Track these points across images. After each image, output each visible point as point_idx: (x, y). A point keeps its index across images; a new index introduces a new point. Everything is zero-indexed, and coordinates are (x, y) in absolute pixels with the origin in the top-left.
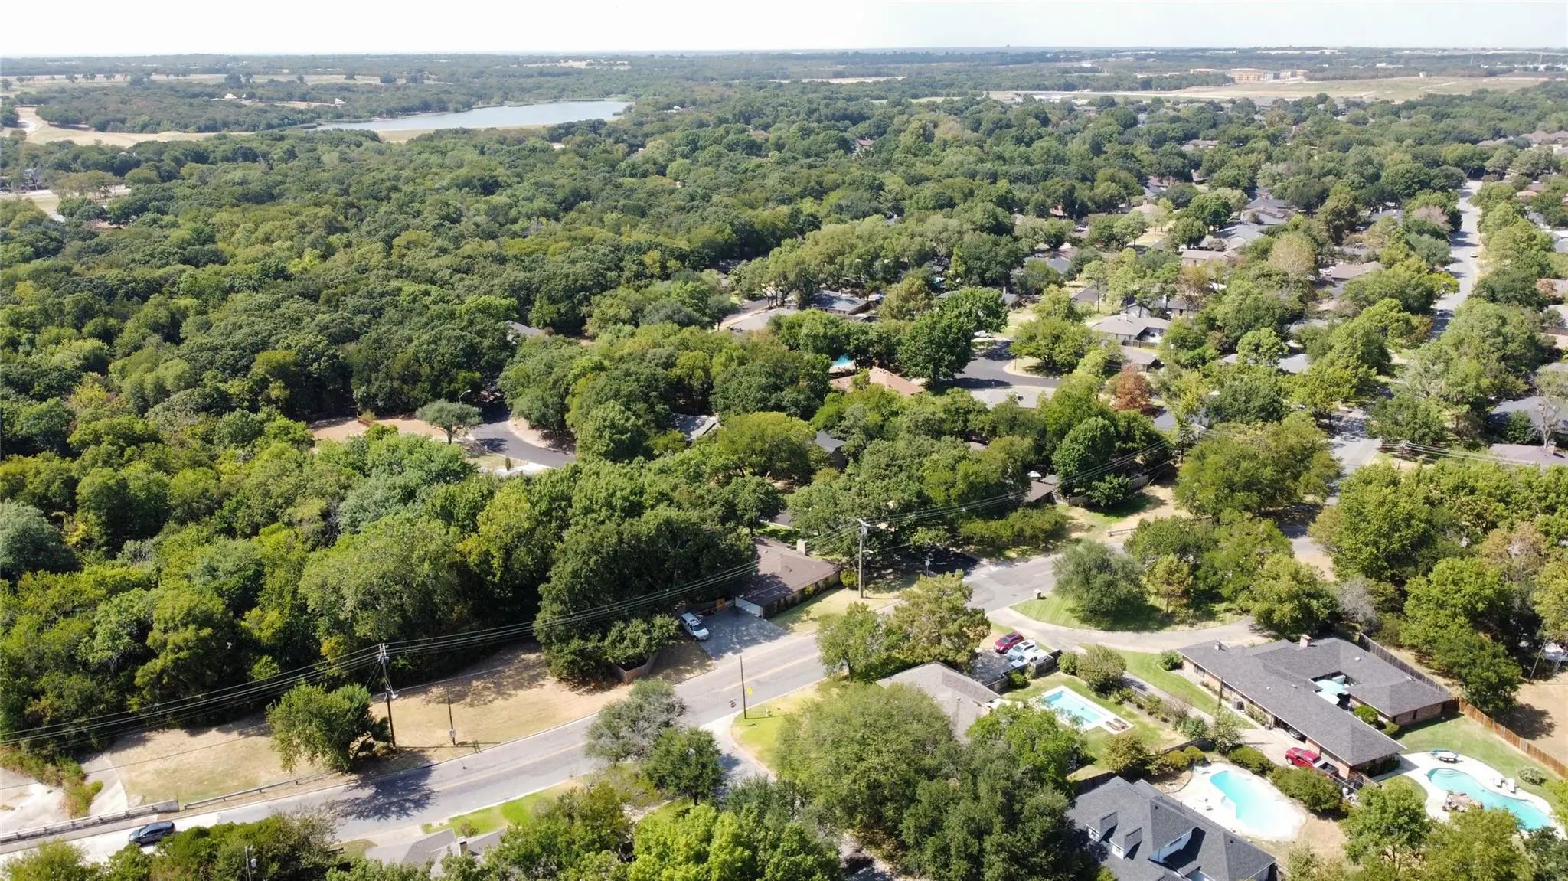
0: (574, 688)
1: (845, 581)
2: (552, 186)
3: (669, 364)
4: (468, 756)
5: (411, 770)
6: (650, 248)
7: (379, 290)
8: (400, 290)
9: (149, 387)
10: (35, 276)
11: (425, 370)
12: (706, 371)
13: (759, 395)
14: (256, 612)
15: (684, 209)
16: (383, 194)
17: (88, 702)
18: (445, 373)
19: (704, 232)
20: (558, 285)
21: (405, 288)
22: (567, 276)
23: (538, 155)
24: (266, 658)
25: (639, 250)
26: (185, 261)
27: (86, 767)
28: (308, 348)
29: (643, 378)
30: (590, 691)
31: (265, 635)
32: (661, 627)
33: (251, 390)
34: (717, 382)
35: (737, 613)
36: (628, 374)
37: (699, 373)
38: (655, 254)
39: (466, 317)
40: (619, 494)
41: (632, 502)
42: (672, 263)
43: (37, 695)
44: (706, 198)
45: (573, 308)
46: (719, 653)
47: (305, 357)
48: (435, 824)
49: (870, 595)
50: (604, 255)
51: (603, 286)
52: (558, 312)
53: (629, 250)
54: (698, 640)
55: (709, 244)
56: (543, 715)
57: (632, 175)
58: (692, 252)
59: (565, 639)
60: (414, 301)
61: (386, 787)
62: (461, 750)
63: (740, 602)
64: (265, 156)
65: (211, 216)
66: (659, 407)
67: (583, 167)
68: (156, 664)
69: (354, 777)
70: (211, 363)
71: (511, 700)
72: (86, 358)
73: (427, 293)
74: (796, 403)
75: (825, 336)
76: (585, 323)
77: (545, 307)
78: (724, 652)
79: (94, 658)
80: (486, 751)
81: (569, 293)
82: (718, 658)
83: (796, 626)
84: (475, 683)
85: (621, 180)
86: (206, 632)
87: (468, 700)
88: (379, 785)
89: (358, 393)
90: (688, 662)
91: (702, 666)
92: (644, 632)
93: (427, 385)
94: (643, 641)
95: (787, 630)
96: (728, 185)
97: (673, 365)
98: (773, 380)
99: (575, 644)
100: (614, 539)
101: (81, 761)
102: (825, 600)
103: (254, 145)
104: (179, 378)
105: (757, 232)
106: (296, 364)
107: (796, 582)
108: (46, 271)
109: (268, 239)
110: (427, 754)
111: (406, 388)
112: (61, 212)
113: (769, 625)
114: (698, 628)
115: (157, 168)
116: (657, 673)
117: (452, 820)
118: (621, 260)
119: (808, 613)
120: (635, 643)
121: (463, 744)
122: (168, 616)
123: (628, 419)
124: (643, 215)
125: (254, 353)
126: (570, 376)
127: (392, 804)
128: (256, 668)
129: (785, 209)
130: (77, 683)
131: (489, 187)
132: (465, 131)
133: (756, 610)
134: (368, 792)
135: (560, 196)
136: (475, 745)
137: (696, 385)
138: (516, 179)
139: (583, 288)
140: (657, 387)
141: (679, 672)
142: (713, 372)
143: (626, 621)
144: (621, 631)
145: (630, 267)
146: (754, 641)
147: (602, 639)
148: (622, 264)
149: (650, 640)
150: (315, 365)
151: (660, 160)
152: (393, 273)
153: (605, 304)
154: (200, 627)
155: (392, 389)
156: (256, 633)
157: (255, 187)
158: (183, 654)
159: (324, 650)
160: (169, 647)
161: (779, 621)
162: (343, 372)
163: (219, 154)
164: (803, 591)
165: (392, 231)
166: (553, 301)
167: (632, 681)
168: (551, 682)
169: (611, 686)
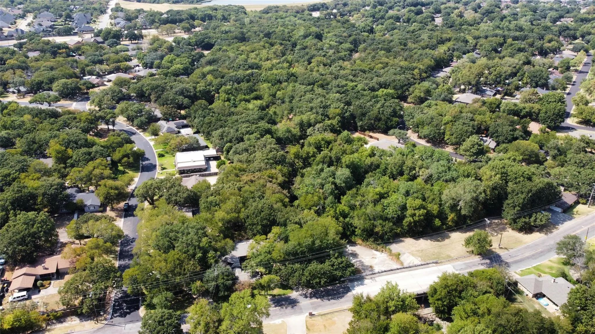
1: (580, 202)
2: (342, 36)
3: (472, 120)
4: (506, 252)
5: (494, 255)
6: (414, 68)
7: (340, 84)
8: (347, 84)
11: (383, 117)
12: (485, 122)
14: (430, 205)
18: (389, 118)
21: (349, 84)
24: (437, 219)
25: (410, 69)
27: (389, 247)
28: (343, 108)
31: (434, 212)
32: (545, 215)
34: (492, 127)
35: (551, 210)
38: (417, 71)
42: (424, 75)
43: (376, 226)
45: (403, 93)
47: (343, 111)
48: (518, 272)
50: (399, 71)
52: (398, 93)
53: (406, 69)
56: (518, 240)
59: (519, 218)
60: (353, 89)
61: (491, 260)
62: (503, 250)
63: (552, 207)
68: (410, 220)
69: (479, 256)
71: (503, 235)
73: (356, 86)
74: (521, 136)
76: (408, 98)
78: (558, 223)
79: (389, 217)
80: (510, 251)
82: (558, 225)
88: (489, 259)
89: (359, 124)
90: (551, 227)
91: (555, 228)
95: (573, 217)
97: (475, 120)
101: (387, 246)
106: (341, 114)
107: (569, 202)
111: (377, 123)
112: (174, 42)
113: (566, 215)
117: (521, 271)
118: (404, 72)
119: (576, 212)
121: (502, 248)
122: (414, 206)
126: (442, 123)
127: (499, 265)
129: (442, 51)
130: (389, 224)
131: (319, 36)
133: (559, 210)
136: (506, 249)
140: (475, 128)
142: (488, 123)
144: (536, 216)
146: (564, 221)
147: (529, 218)
148: (405, 74)
150: (346, 114)
153: (416, 92)
155: (372, 123)
158: (422, 217)
159: (450, 218)
161: (568, 214)
162: (354, 117)
164: (572, 205)
167: (537, 231)
168: (510, 230)
169: (531, 233)
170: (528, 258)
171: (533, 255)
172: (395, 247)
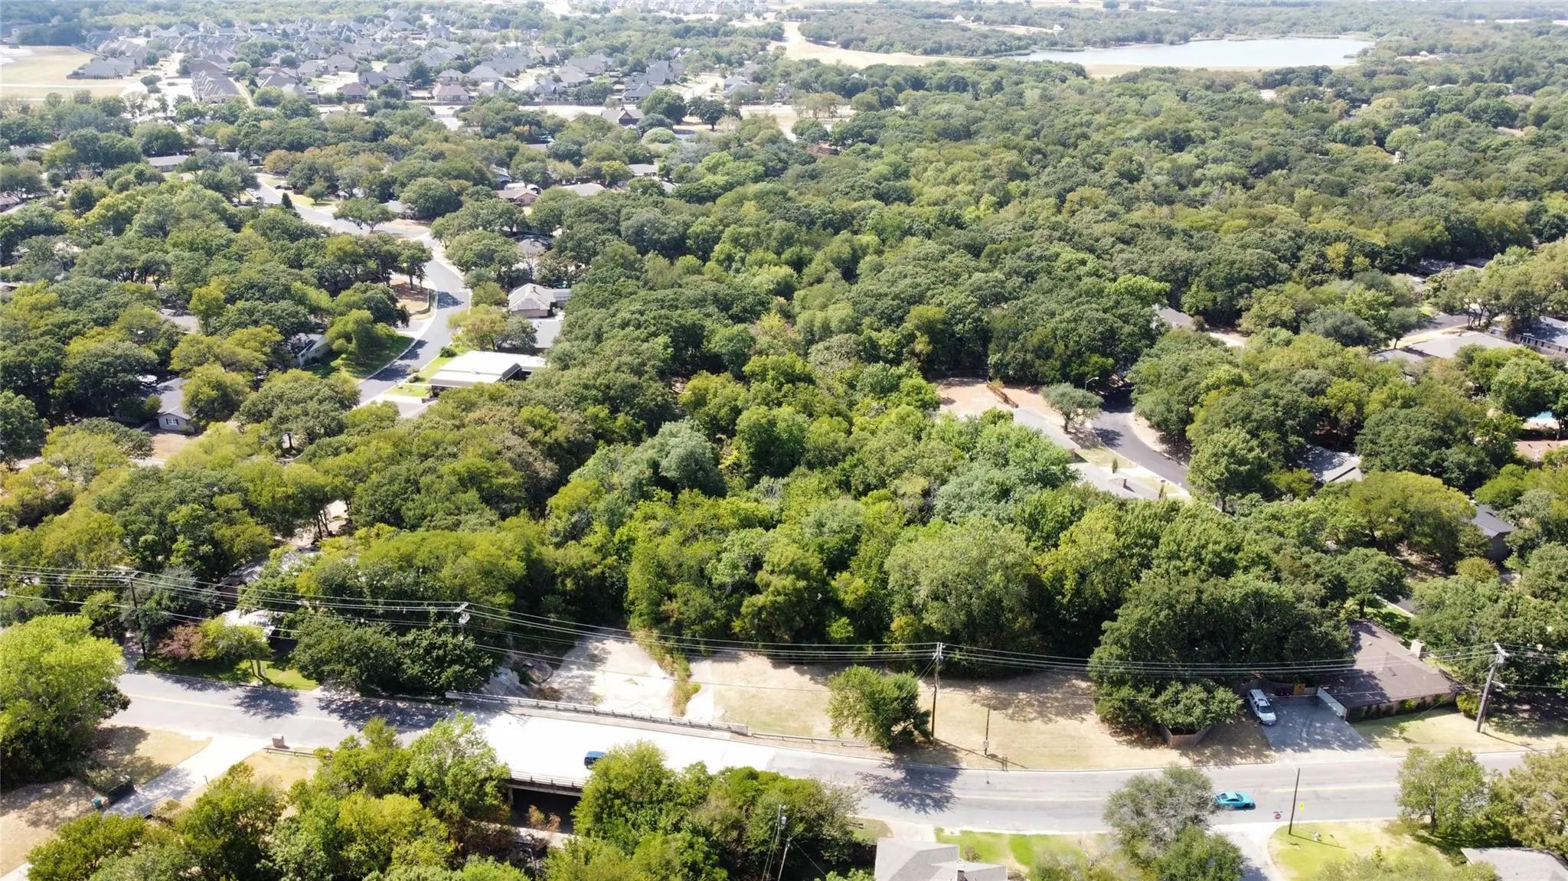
0: (1115, 734)
1: (1459, 705)
2: (1249, 147)
3: (1316, 391)
4: (994, 771)
5: (940, 767)
6: (1337, 239)
7: (1038, 253)
8: (1058, 255)
9: (817, 324)
10: (759, 197)
11: (1060, 348)
12: (1360, 406)
13: (1416, 449)
14: (846, 575)
15: (1393, 191)
16: (1072, 140)
17: (706, 615)
18: (1078, 354)
19: (1409, 227)
20: (1221, 272)
21: (1063, 255)
22: (1233, 263)
23: (1243, 107)
24: (845, 620)
25: (1324, 240)
26: (879, 196)
27: (693, 666)
28: (956, 307)
29: (1282, 403)
30: (1130, 743)
31: (848, 599)
32: (1222, 702)
33: (899, 343)
34: (1369, 423)
35: (1316, 703)
36: (1266, 395)
37: (1351, 407)
38: (1342, 247)
39: (1114, 297)
40: (1210, 546)
41: (1223, 559)
42: (1360, 261)
43: (671, 597)
44: (1425, 181)
45: (1231, 299)
46: (1281, 745)
47: (953, 316)
48: (947, 832)
49: (1490, 730)
50: (1282, 241)
51: (1270, 278)
52: (1215, 299)
53: (1312, 238)
54: (1262, 723)
55: (1413, 241)
56: (1075, 755)
57: (1344, 141)
58: (1387, 248)
59: (1118, 682)
60: (1069, 269)
61: (914, 776)
62: (991, 762)
63: (1322, 693)
64: (975, 85)
65: (911, 150)
66: (1293, 439)
67: (1290, 126)
68: (760, 600)
69: (890, 755)
70: (872, 310)
71: (1051, 726)
72: (778, 284)
73: (1083, 263)
74: (1462, 467)
75: (1526, 387)
76: (1239, 316)
77: (1201, 293)
78: (1287, 745)
79: (717, 579)
80: (1013, 772)
81: (1230, 282)
82: (1279, 750)
83: (1382, 741)
84: (1022, 695)
85: (1328, 146)
86: (802, 584)
87: (1010, 711)
88: (910, 772)
89: (993, 359)
90: (1243, 745)
91: (1259, 754)
92: (1201, 701)
93: (1058, 363)
94: (1198, 711)
95: (1369, 743)
96: (1457, 166)
97: (1323, 392)
98: (1439, 433)
99: (1126, 692)
100: (1192, 598)
101: (689, 660)
102: (1429, 721)
103: (967, 74)
104: (842, 321)
105: (1477, 231)
106: (944, 322)
107: (1395, 691)
108: (768, 193)
109: (954, 181)
110: (960, 755)
111: (1038, 362)
112: (794, 130)
113: (1351, 730)
114: (1265, 710)
115: (880, 93)
116: (1206, 747)
117: (964, 833)
118: (1300, 248)
119: (1402, 730)
120: (1188, 711)
121: (993, 757)
122: (776, 560)
123: (1251, 450)
124: (1343, 193)
125: (910, 304)
126: (1203, 385)
127: (915, 795)
128: (835, 627)
129: (1523, 206)
130: (700, 598)
131: (1180, 143)
132: (1173, 71)
133: (1339, 709)
134: (898, 775)
135: (1253, 160)
136: (1004, 762)
137: (1344, 419)
138: (1211, 134)
139: (1249, 279)
140: (1296, 416)
141: (1231, 754)
142: (1367, 410)
143: (1185, 683)
144: (1177, 693)
145: (1308, 258)
146: (1325, 744)
147: (1154, 696)
148: (1302, 253)
149: (1207, 712)
150: (960, 326)
151: (1383, 124)
152: (1057, 234)
153: (1268, 301)
154: (798, 578)
155: (1025, 361)
156: (842, 596)
157: (956, 122)
158: (781, 599)
159: (894, 626)
160: (771, 589)
161: (1363, 728)
162: (984, 335)
163: (935, 81)
164: (1403, 702)
165: (1069, 184)
166: (1211, 287)
167: (1177, 747)
168: (1092, 719)
169: (1153, 744)
170: (1040, 807)
171: (1065, 806)
172: (704, 670)
